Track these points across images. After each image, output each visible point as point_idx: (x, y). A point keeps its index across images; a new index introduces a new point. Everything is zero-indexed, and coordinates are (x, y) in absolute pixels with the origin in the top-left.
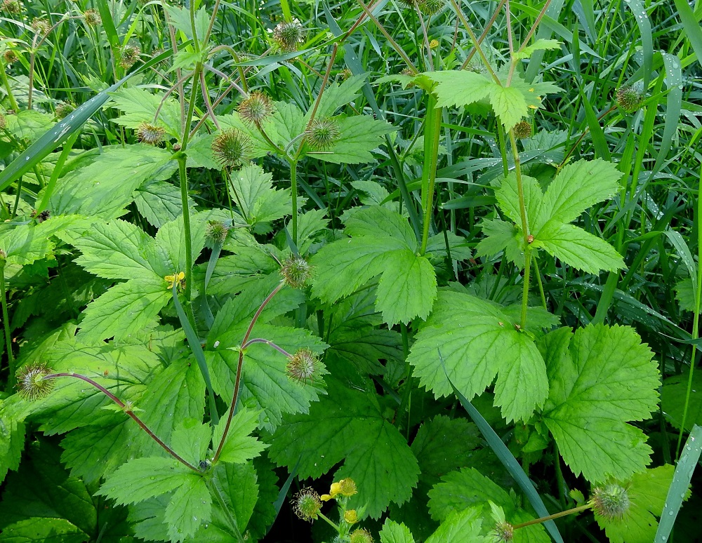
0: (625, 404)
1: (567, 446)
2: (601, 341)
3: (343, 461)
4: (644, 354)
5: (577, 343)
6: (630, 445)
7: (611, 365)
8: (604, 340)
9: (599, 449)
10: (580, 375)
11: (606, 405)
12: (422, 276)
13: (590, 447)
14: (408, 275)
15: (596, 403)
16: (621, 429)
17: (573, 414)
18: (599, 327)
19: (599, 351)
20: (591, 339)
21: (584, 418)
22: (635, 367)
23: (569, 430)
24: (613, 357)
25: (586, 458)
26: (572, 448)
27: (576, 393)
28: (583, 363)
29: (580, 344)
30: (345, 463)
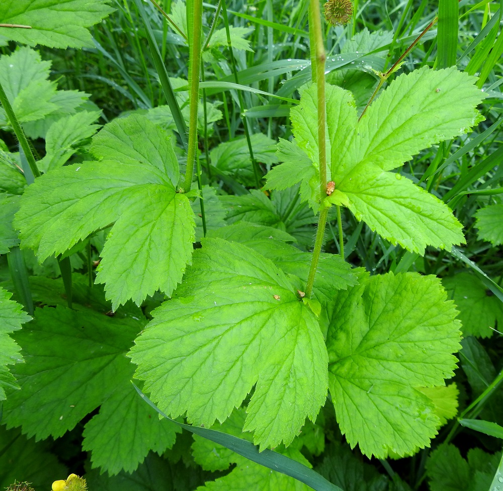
0: (417, 367)
1: (346, 411)
2: (400, 294)
3: (99, 408)
4: (448, 312)
5: (372, 293)
6: (416, 413)
7: (409, 323)
8: (404, 293)
9: (381, 416)
10: (371, 329)
11: (395, 366)
12: (175, 227)
13: (371, 414)
14: (154, 226)
15: (385, 363)
16: (409, 395)
17: (357, 374)
18: (401, 277)
19: (397, 305)
20: (390, 290)
21: (369, 379)
22: (435, 326)
23: (351, 392)
24: (412, 314)
25: (366, 426)
26: (351, 414)
27: (363, 349)
28: (376, 317)
29: (375, 295)
30: (100, 411)
